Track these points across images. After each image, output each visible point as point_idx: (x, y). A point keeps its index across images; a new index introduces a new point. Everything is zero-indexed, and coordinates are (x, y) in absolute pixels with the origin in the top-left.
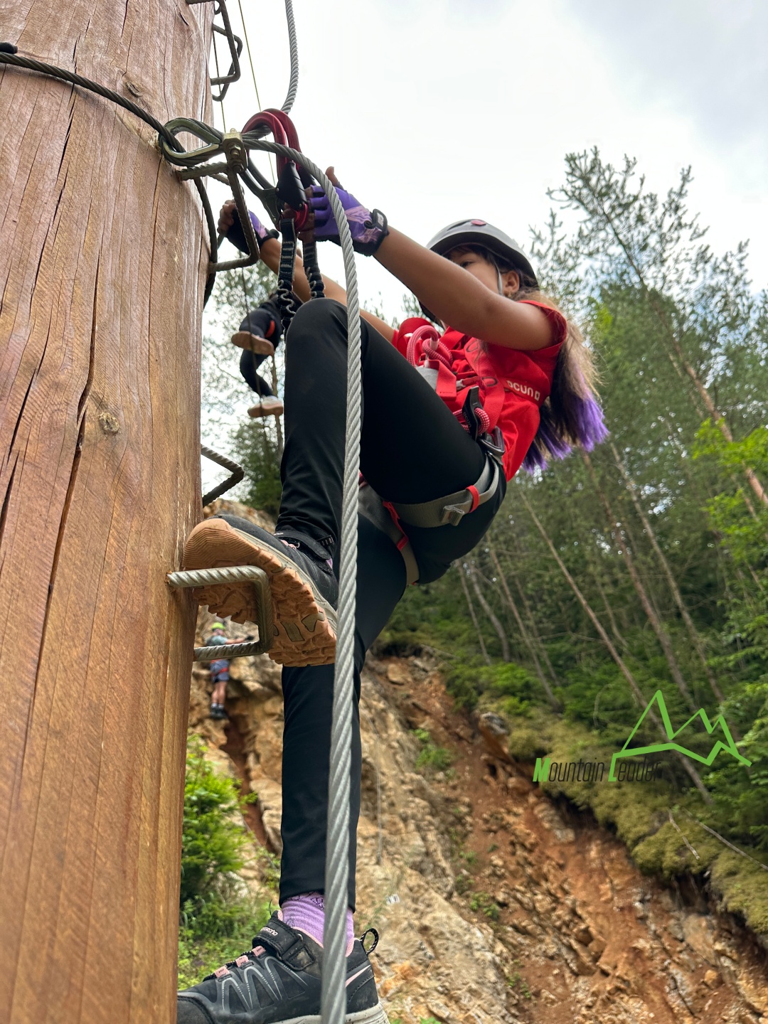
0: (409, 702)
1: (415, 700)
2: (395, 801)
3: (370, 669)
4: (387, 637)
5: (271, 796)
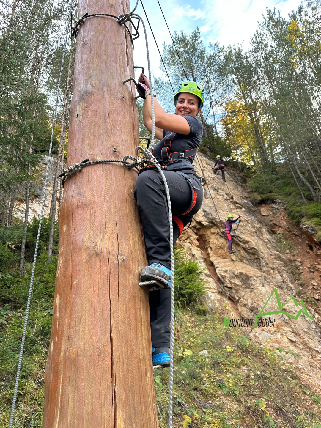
0: (271, 223)
1: (274, 222)
2: (268, 262)
3: (252, 211)
4: (259, 198)
5: (218, 263)
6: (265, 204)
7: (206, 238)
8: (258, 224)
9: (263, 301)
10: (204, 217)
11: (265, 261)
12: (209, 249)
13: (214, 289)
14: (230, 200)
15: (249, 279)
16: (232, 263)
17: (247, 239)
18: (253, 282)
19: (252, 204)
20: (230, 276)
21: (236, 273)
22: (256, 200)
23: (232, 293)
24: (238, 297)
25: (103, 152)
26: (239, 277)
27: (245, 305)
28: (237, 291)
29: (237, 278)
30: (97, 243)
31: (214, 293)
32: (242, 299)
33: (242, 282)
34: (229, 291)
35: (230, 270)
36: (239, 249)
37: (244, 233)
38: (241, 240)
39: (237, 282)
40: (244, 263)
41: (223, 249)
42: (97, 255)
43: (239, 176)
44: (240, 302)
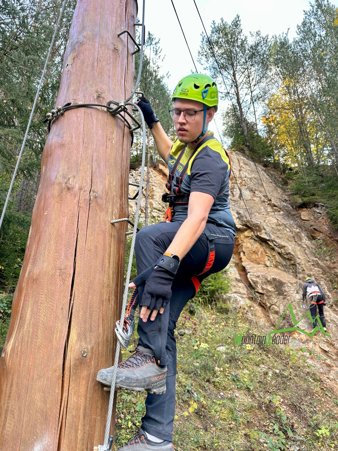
0: (312, 228)
1: (315, 227)
2: (305, 269)
3: (292, 215)
4: (300, 201)
5: (251, 268)
6: (306, 207)
7: (239, 242)
8: (297, 229)
9: (296, 308)
10: (238, 220)
11: (302, 267)
12: (242, 254)
13: (244, 294)
14: (267, 202)
15: (282, 285)
16: (266, 268)
17: (283, 243)
18: (286, 289)
19: (291, 208)
20: (262, 281)
21: (269, 279)
22: (296, 203)
23: (264, 299)
24: (270, 304)
25: (86, 97)
26: (271, 283)
27: (277, 313)
28: (268, 297)
29: (269, 284)
30: (69, 179)
31: (243, 297)
32: (273, 306)
33: (274, 289)
34: (260, 296)
35: (262, 276)
36: (274, 255)
37: (280, 238)
38: (277, 245)
39: (270, 288)
40: (279, 269)
41: (257, 253)
42: (69, 189)
43: (280, 178)
44: (271, 308)
